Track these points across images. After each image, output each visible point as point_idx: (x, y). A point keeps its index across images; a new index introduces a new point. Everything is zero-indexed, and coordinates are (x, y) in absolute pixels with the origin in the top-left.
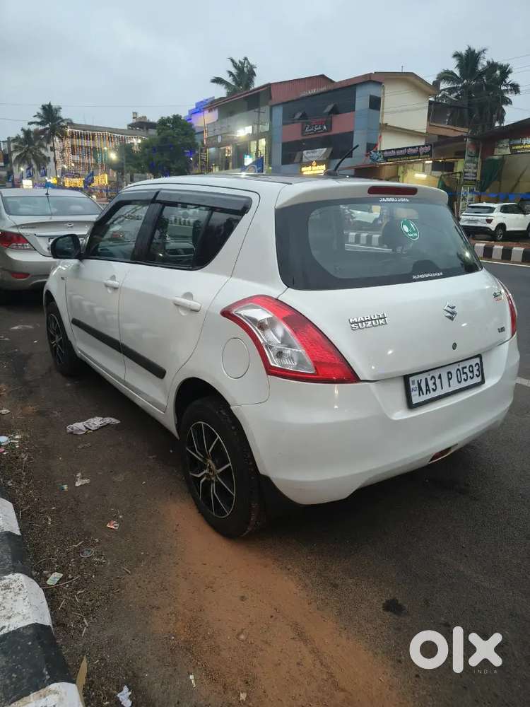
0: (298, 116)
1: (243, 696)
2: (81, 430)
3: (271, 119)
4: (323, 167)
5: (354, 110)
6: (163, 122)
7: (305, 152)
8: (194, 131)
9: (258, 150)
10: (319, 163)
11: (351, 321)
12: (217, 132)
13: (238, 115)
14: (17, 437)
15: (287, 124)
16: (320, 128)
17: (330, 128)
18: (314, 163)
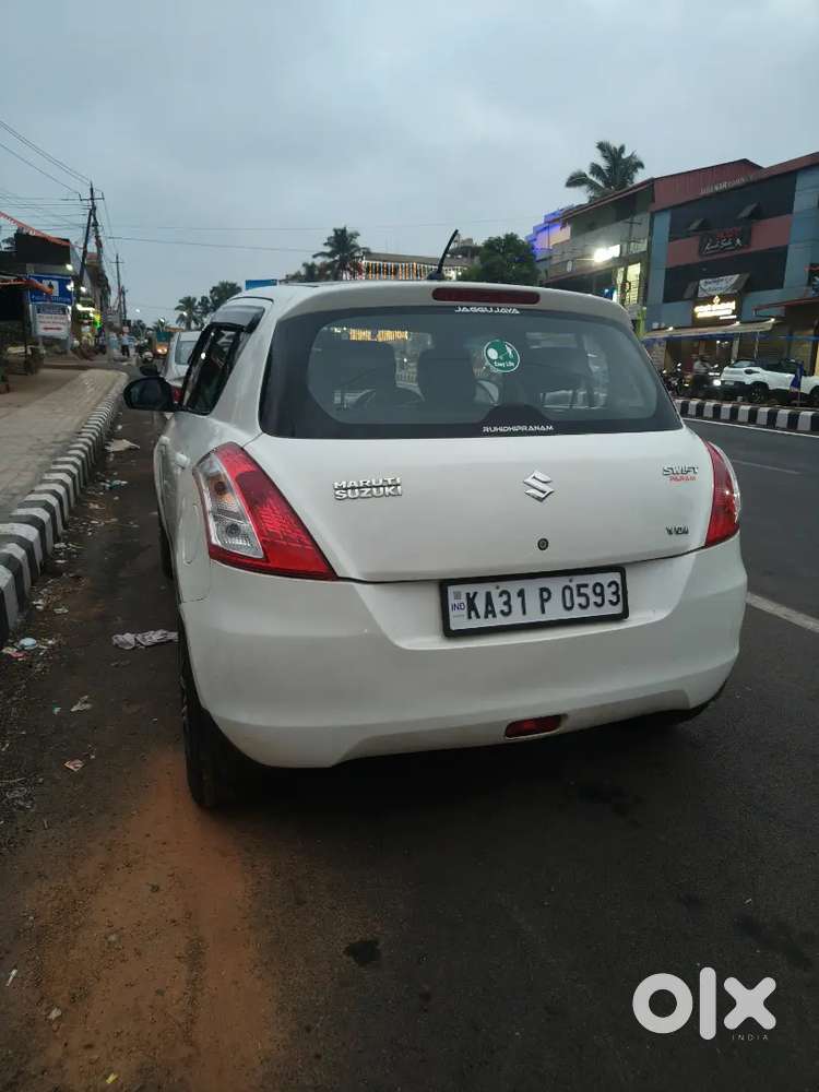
0: (695, 225)
1: (55, 1014)
2: (128, 644)
3: (652, 231)
4: (732, 305)
5: (790, 211)
6: (492, 245)
7: (702, 282)
8: (535, 256)
9: (625, 280)
10: (724, 298)
11: (336, 485)
12: (567, 256)
13: (601, 230)
14: (50, 642)
15: (676, 239)
16: (730, 243)
17: (747, 243)
18: (717, 299)
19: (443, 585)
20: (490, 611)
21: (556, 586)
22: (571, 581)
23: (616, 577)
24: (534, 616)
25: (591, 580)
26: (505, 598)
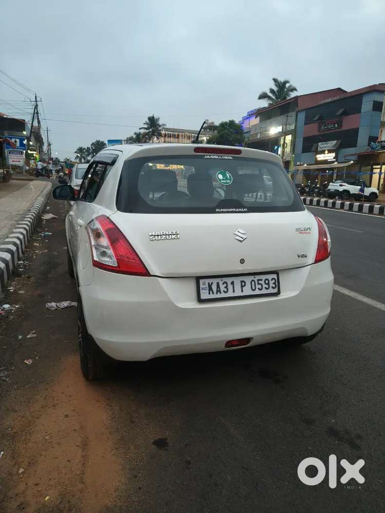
0: (316, 118)
1: (21, 471)
2: (53, 307)
3: (295, 120)
4: (333, 155)
5: (360, 112)
6: (223, 125)
7: (320, 144)
8: (243, 130)
9: (284, 142)
10: (330, 151)
11: (150, 234)
12: (258, 131)
13: (274, 119)
14: (17, 306)
15: (308, 124)
16: (332, 126)
17: (340, 126)
18: (326, 152)
19: (198, 279)
20: (219, 291)
21: (248, 280)
22: (255, 278)
23: (275, 276)
24: (238, 293)
25: (264, 277)
26: (225, 285)
